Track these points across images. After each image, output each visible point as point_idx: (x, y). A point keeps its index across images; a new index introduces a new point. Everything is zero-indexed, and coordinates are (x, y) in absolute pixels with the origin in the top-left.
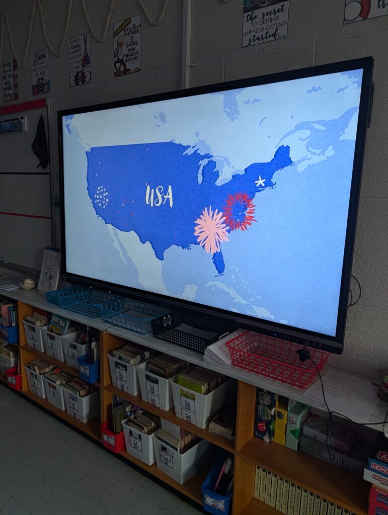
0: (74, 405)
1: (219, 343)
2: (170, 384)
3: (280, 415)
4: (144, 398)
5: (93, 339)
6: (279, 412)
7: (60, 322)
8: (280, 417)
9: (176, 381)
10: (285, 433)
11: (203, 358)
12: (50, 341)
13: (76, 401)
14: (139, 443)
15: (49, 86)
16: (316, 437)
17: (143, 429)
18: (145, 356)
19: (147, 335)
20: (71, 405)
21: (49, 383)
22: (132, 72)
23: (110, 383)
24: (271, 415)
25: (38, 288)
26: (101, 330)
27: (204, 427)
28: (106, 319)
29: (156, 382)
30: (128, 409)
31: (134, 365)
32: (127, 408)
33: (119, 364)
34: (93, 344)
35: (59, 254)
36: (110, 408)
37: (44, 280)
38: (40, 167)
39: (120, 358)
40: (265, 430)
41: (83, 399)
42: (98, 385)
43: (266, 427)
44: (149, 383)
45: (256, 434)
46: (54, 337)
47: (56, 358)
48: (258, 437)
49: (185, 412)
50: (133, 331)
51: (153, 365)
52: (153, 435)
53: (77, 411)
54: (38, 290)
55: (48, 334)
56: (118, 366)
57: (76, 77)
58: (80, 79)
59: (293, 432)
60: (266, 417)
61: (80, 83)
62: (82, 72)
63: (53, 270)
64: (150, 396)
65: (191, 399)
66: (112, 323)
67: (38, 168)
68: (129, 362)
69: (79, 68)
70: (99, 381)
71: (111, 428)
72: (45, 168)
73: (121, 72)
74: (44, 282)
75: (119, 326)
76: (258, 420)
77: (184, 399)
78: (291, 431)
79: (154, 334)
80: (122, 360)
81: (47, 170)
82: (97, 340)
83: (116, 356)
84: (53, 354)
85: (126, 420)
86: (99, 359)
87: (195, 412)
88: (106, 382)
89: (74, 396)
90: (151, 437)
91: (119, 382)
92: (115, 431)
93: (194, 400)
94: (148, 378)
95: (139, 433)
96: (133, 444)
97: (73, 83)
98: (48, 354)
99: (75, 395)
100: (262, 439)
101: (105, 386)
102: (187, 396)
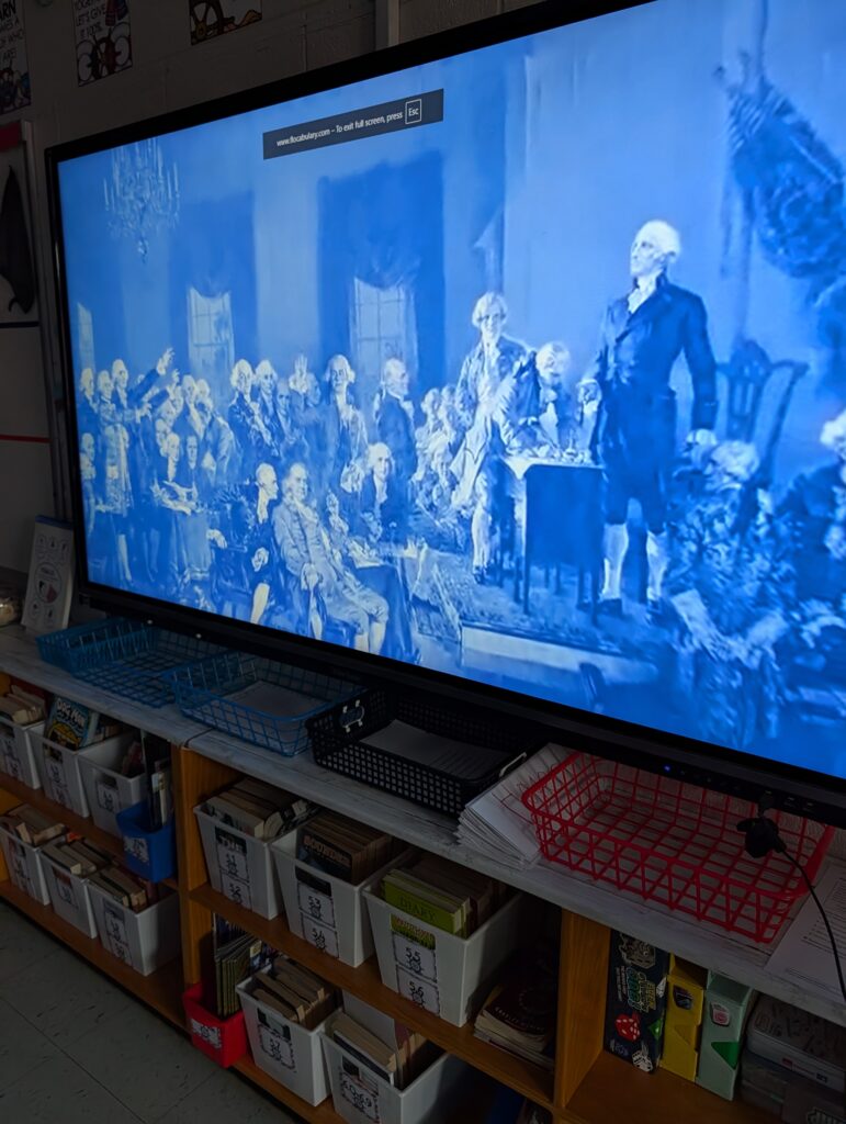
0: (116, 929)
1: (500, 790)
2: (363, 901)
3: (682, 999)
4: (295, 930)
5: (157, 764)
6: (677, 989)
7: (75, 714)
9: (379, 892)
10: (698, 1048)
11: (457, 834)
12: (50, 763)
13: (122, 919)
14: (284, 1046)
15: (28, 88)
16: (790, 1063)
17: (294, 1009)
18: (294, 815)
19: (297, 759)
20: (111, 929)
21: (53, 868)
22: (238, 27)
23: (205, 880)
24: (657, 997)
25: (22, 623)
26: (173, 742)
27: (462, 1022)
28: (188, 712)
29: (325, 889)
30: (253, 951)
31: (264, 839)
32: (252, 949)
33: (225, 834)
34: (157, 778)
35: (69, 535)
36: (206, 946)
37: (35, 602)
38: (16, 307)
39: (227, 819)
40: (639, 1038)
41: (138, 916)
42: (172, 885)
43: (639, 1028)
44: (306, 891)
45: (612, 1046)
46: (60, 753)
47: (68, 806)
48: (616, 1053)
49: (406, 977)
50: (258, 745)
51: (318, 838)
52: (321, 1028)
53: (127, 945)
54: (24, 627)
55: (45, 746)
57: (93, 56)
58: (104, 60)
59: (721, 1048)
60: (642, 1003)
61: (105, 72)
62: (107, 40)
63: (56, 576)
64: (310, 924)
65: (423, 944)
66: (203, 723)
67: (10, 309)
68: (250, 832)
69: (100, 30)
70: (175, 875)
71: (210, 1002)
72: (27, 310)
73: (209, 28)
74: (35, 607)
75: (220, 731)
76: (616, 1007)
77: (402, 942)
78: (714, 1045)
79: (316, 758)
80: (232, 825)
81: (33, 316)
82: (166, 767)
83: (218, 813)
84: (61, 796)
85: (250, 979)
86: (172, 818)
87: (435, 981)
88: (193, 880)
89: (117, 908)
90: (316, 1036)
91: (227, 880)
92: (220, 1010)
93: (432, 948)
94: (303, 877)
95: (285, 1021)
96: (269, 1048)
97: (86, 73)
98: (48, 795)
99: (119, 905)
100: (631, 1061)
101: (190, 889)
102: (411, 937)
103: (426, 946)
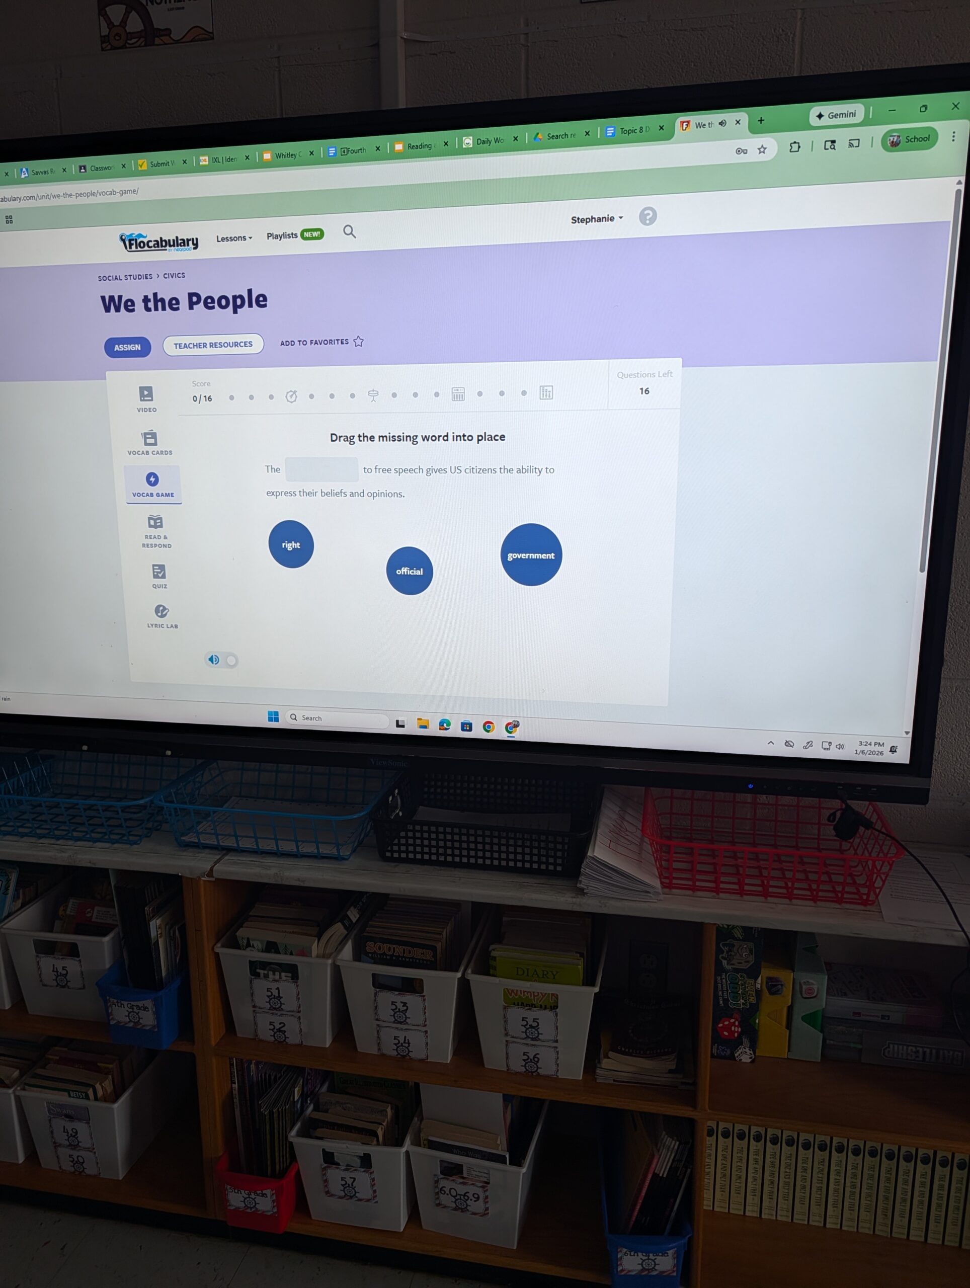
0: (72, 1135)
2: (464, 982)
3: (774, 987)
4: (366, 1046)
5: (149, 909)
6: (771, 979)
8: (774, 989)
9: (486, 969)
10: (789, 1026)
11: (581, 886)
13: (85, 1119)
14: (362, 1179)
16: (859, 1014)
17: (373, 1134)
18: (352, 923)
19: (357, 860)
20: (61, 1138)
22: (177, 42)
23: (227, 1030)
24: (755, 991)
26: (187, 874)
27: (578, 1073)
29: (416, 987)
31: (326, 957)
33: (264, 965)
34: (155, 925)
39: (271, 947)
40: (740, 1034)
41: (115, 1105)
42: (183, 1047)
43: (740, 1025)
44: (387, 997)
45: (715, 1051)
49: (519, 1049)
51: (386, 941)
52: (409, 1141)
56: (262, 972)
59: (809, 1019)
60: (742, 1001)
64: (390, 1033)
65: (542, 1008)
68: (304, 953)
70: (189, 1034)
73: (130, 35)
76: (720, 1013)
77: (516, 1014)
78: (803, 1017)
79: (378, 852)
80: (278, 952)
83: (255, 943)
85: (299, 1124)
86: (179, 970)
87: (557, 1041)
89: (71, 1107)
90: (404, 1151)
91: (264, 1019)
92: (270, 1170)
93: (554, 1008)
94: (380, 982)
95: (361, 1149)
96: (338, 1190)
99: (77, 1101)
100: (732, 1058)
101: (209, 1044)
102: (527, 1005)
103: (545, 1008)
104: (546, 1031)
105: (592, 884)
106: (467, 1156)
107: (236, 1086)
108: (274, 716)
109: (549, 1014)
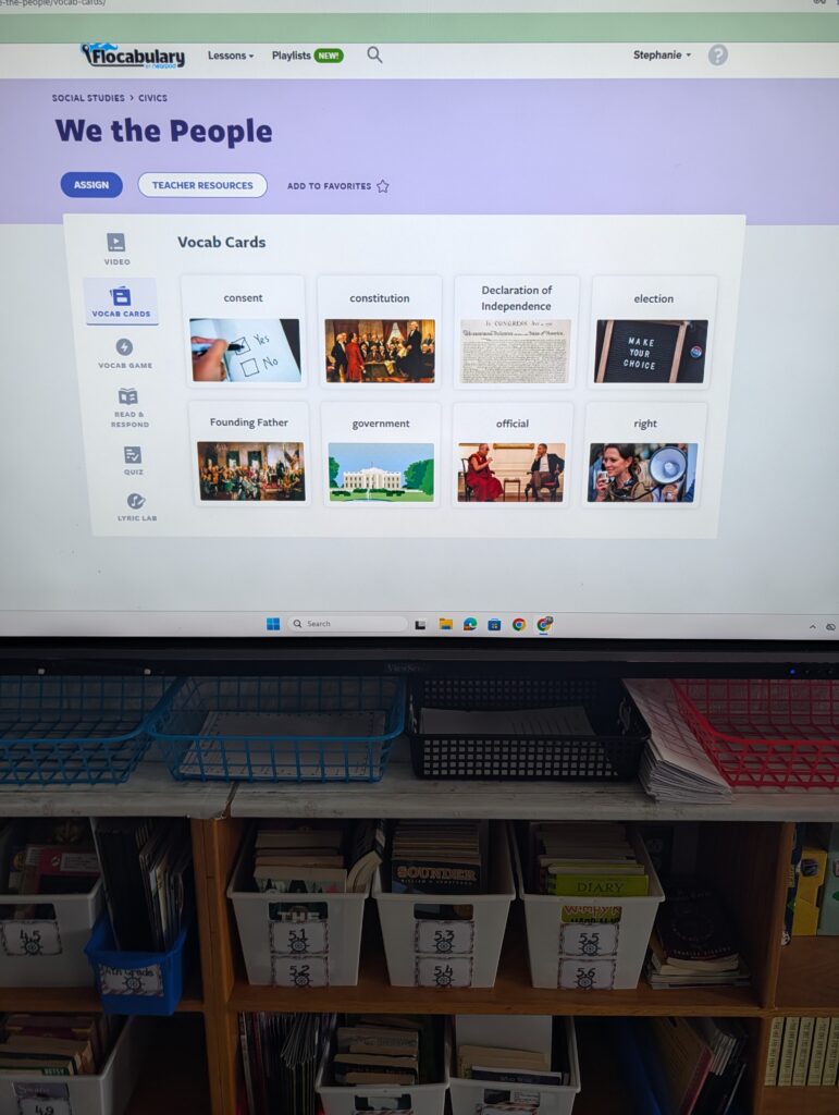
3: (809, 868)
4: (401, 980)
6: (805, 861)
8: (810, 871)
10: (820, 903)
11: (651, 793)
17: (409, 1071)
24: (794, 876)
26: (198, 816)
27: (633, 983)
29: (460, 913)
33: (287, 906)
39: (297, 886)
41: (101, 1078)
44: (431, 927)
49: (573, 966)
51: (418, 864)
56: (284, 914)
64: (431, 964)
65: (604, 922)
68: (334, 888)
77: (574, 930)
78: (836, 895)
80: (304, 891)
83: (278, 884)
85: (321, 1070)
87: (615, 954)
89: (48, 1085)
91: (285, 964)
93: (616, 920)
94: (424, 913)
95: (400, 1091)
99: (58, 1077)
102: (587, 920)
103: (606, 922)
104: (605, 945)
105: (662, 789)
106: (516, 1081)
107: (244, 1037)
108: (274, 624)
109: (611, 928)
